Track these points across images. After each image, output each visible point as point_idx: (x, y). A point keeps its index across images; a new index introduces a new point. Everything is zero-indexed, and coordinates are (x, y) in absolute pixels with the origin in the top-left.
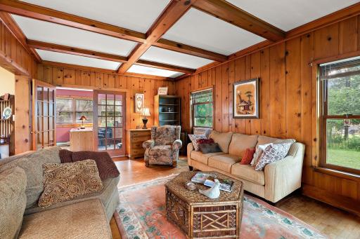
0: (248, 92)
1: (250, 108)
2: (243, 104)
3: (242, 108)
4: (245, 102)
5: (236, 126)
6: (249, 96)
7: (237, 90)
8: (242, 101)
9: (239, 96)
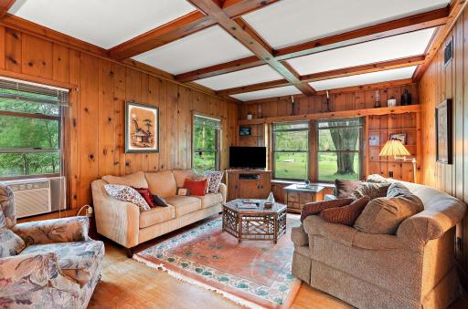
0: (147, 120)
1: (150, 139)
2: (140, 134)
3: (139, 139)
4: (144, 132)
5: (127, 164)
6: (149, 125)
7: (132, 112)
8: (139, 130)
9: (135, 122)
